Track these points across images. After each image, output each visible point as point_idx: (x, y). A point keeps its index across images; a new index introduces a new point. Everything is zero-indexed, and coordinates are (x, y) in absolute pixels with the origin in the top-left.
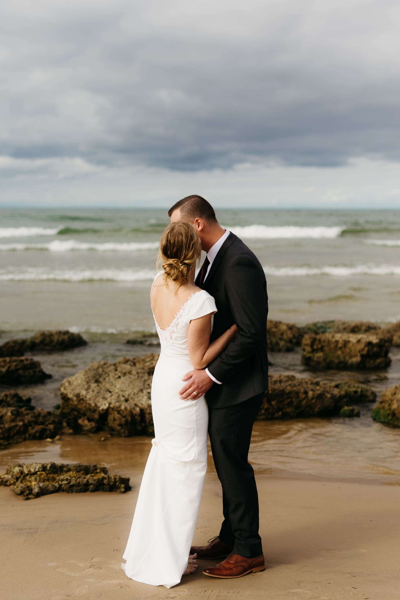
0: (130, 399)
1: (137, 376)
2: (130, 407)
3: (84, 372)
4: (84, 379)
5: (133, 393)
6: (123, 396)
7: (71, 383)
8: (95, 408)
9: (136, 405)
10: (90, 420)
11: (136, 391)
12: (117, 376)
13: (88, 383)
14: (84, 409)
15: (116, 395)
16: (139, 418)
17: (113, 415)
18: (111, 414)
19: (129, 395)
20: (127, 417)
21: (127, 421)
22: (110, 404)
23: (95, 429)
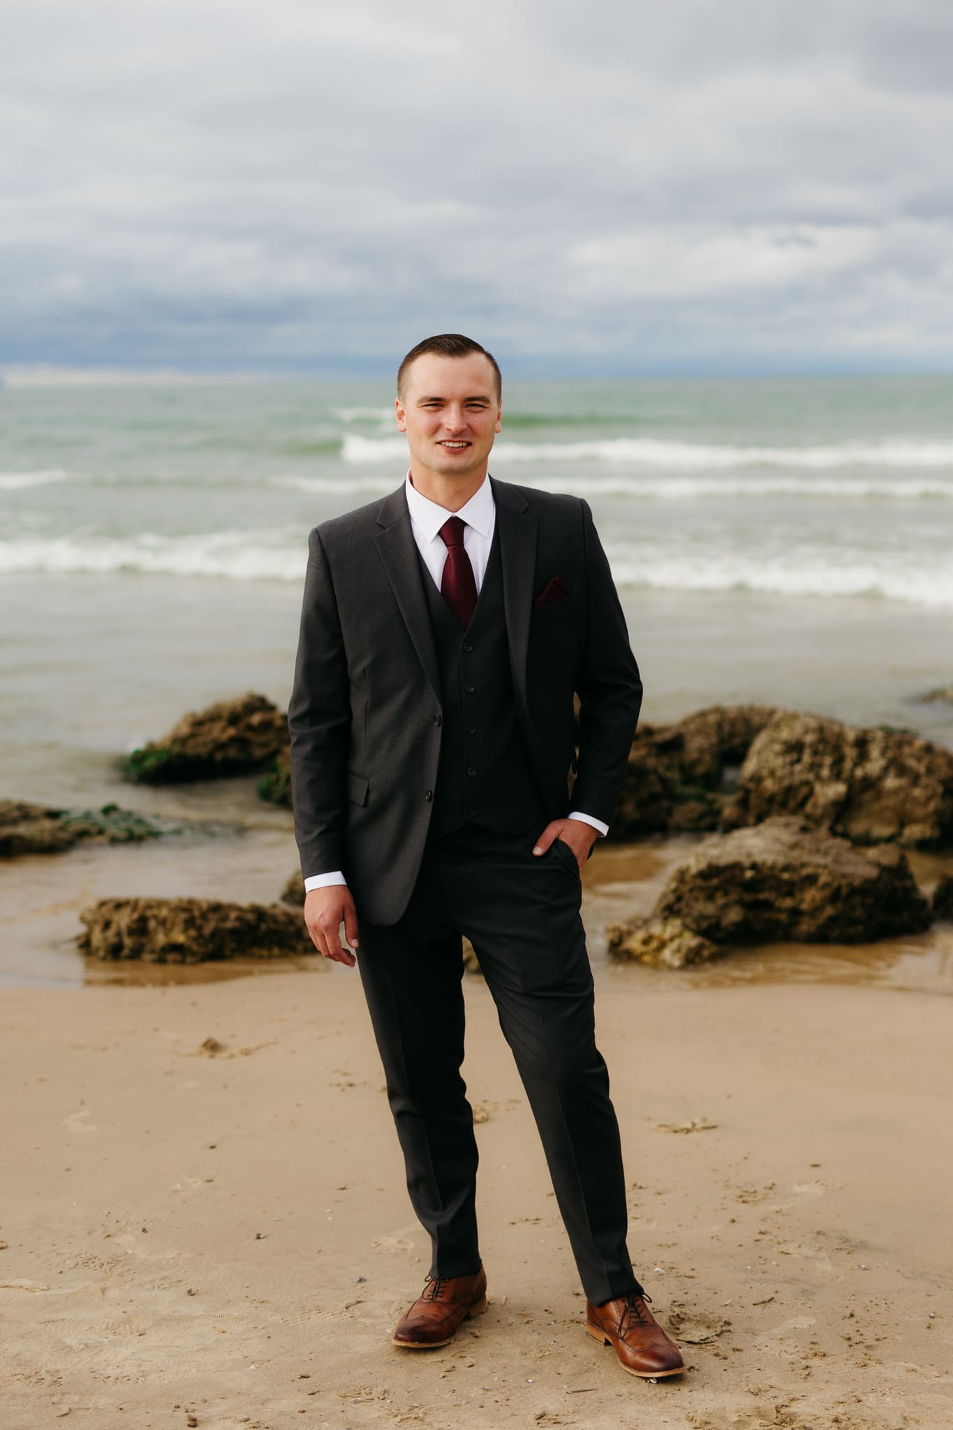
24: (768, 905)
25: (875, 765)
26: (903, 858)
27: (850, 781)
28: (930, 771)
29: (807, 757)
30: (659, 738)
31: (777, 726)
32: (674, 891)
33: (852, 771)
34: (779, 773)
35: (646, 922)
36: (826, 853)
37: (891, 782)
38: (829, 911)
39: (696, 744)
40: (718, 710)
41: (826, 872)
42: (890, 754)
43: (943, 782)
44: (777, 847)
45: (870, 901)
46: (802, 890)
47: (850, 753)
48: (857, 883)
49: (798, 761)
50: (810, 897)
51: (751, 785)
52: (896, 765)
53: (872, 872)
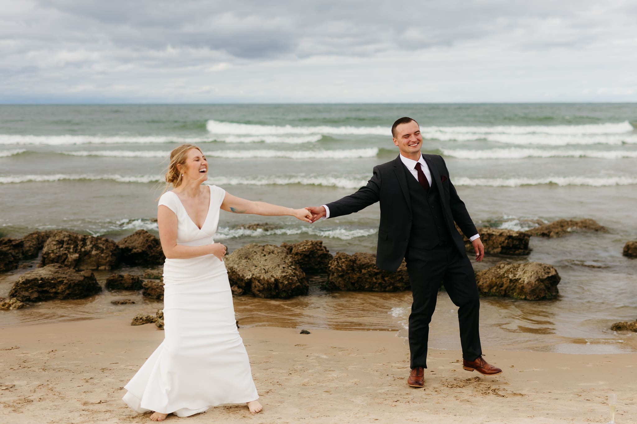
0: (269, 271)
1: (277, 254)
2: (267, 278)
3: (238, 251)
4: (237, 256)
5: (271, 267)
6: (264, 270)
7: (228, 258)
8: (243, 278)
9: (272, 276)
10: (239, 287)
11: (273, 266)
12: (263, 255)
13: (240, 259)
14: (236, 279)
15: (259, 268)
16: (273, 286)
17: (254, 283)
18: (253, 282)
19: (268, 269)
20: (265, 285)
21: (264, 289)
22: (253, 275)
23: (242, 293)
24: (47, 292)
25: (88, 247)
26: (92, 274)
27: (80, 253)
28: (107, 248)
29: (65, 246)
30: (14, 243)
31: (55, 236)
32: (14, 289)
33: (80, 249)
34: (55, 251)
35: (4, 299)
36: (66, 274)
37: (94, 252)
38: (67, 292)
39: (27, 245)
40: (38, 233)
41: (66, 279)
42: (93, 243)
43: (111, 251)
44: (50, 273)
45: (81, 288)
46: (58, 286)
47: (80, 243)
48: (76, 282)
49: (62, 247)
50: (61, 288)
51: (45, 256)
52: (96, 247)
53: (82, 279)
